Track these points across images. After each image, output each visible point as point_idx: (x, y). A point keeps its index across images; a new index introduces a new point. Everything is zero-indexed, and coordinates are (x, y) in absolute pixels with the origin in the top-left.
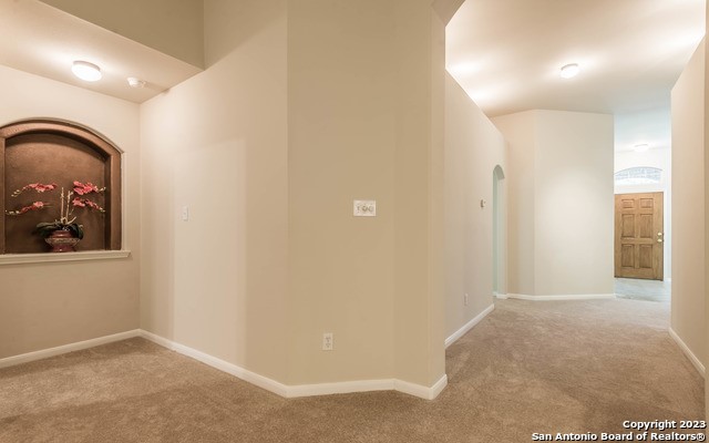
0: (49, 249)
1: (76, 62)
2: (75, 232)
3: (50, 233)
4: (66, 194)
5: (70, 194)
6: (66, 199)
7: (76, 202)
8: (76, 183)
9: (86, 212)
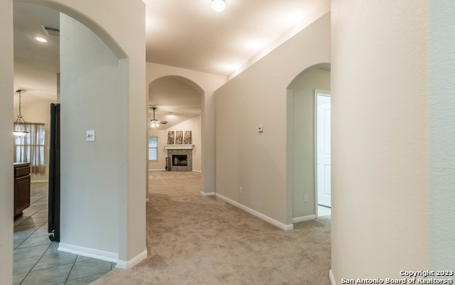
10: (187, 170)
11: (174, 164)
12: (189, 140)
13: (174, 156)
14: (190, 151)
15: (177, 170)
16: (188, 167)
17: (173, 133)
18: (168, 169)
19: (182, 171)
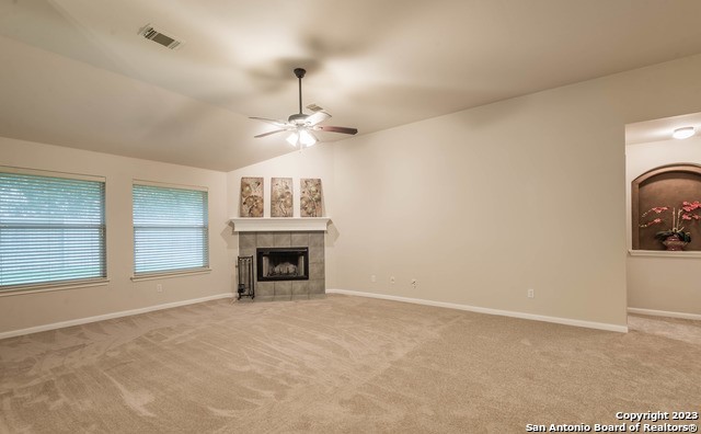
0: (665, 248)
1: (676, 131)
2: (682, 237)
3: (665, 238)
4: (677, 212)
5: (680, 211)
6: (676, 215)
7: (684, 217)
8: (685, 203)
9: (694, 223)
10: (309, 294)
11: (260, 278)
12: (314, 204)
13: (261, 253)
14: (317, 238)
15: (275, 296)
16: (312, 283)
17: (259, 182)
18: (245, 292)
19: (292, 295)
